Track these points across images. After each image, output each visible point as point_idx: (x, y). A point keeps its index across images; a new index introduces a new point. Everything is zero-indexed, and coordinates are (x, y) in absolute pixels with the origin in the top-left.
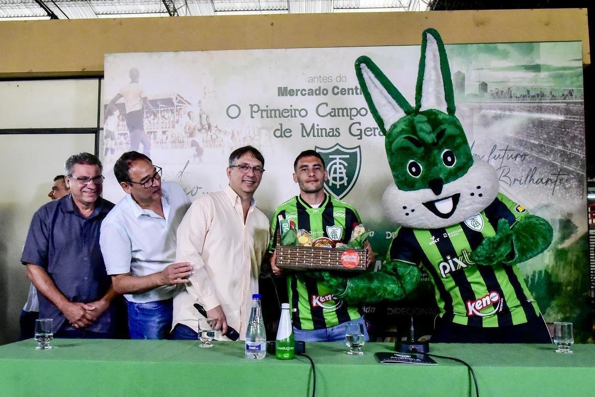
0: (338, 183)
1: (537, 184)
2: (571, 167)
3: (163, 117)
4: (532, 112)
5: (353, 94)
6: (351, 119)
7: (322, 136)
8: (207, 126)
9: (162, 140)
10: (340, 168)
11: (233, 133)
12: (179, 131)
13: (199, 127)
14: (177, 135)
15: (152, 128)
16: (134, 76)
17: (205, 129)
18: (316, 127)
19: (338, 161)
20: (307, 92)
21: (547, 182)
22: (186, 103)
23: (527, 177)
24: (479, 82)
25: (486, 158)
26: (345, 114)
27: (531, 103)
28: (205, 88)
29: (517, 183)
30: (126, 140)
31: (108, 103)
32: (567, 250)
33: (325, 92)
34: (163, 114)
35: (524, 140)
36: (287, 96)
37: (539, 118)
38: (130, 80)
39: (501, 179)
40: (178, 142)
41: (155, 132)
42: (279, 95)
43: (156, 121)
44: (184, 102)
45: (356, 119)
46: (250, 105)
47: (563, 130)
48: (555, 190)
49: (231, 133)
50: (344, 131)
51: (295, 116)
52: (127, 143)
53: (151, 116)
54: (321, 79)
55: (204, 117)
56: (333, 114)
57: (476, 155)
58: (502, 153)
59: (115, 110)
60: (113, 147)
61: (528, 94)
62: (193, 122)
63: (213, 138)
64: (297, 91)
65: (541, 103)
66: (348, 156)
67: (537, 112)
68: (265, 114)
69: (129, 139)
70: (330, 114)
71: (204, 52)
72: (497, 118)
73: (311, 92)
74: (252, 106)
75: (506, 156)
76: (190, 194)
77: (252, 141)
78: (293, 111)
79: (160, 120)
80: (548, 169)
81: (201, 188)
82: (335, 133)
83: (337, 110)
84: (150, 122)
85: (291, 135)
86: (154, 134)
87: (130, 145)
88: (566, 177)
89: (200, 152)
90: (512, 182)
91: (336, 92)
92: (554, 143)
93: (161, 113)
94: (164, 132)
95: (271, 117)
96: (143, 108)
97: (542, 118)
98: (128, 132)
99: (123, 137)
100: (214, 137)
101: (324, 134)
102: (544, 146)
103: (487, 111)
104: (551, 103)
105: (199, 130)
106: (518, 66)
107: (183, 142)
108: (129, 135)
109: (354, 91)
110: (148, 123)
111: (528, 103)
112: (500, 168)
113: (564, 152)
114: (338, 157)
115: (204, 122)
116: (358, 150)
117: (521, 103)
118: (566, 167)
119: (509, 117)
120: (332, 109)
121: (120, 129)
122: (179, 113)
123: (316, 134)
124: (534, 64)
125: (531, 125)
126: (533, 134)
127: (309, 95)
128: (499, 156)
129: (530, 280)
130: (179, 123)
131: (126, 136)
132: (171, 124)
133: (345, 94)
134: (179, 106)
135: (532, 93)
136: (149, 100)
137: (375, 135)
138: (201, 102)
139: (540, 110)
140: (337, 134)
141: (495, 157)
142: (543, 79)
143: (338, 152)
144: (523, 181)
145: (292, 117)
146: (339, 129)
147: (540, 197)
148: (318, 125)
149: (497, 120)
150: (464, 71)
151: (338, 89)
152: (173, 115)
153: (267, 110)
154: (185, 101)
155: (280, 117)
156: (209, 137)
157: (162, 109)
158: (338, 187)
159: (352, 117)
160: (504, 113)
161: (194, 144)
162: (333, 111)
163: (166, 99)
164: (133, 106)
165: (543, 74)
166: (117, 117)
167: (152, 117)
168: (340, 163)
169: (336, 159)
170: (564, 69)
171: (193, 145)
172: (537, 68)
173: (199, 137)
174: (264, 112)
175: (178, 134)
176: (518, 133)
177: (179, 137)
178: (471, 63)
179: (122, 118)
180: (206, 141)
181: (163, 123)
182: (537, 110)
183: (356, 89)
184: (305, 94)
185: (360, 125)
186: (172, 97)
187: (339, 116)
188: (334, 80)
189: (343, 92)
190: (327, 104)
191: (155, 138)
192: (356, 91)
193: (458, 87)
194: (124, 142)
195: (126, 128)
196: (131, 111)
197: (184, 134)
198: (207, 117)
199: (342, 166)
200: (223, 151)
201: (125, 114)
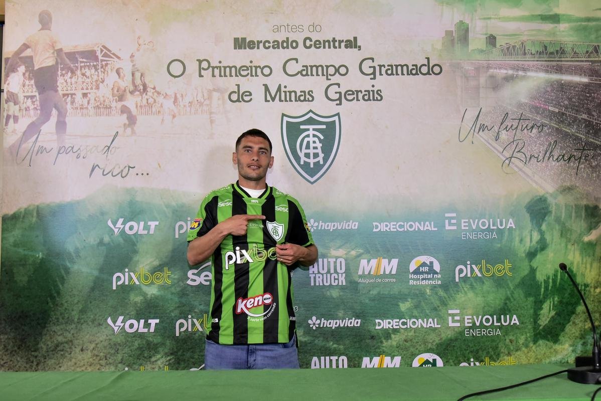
0: (312, 161)
1: (558, 162)
2: (598, 141)
3: (83, 75)
4: (551, 72)
5: (329, 47)
6: (328, 79)
7: (291, 101)
8: (141, 87)
9: (82, 105)
10: (314, 142)
12: (105, 92)
13: (132, 88)
14: (102, 99)
15: (69, 88)
16: (45, 21)
17: (139, 91)
18: (283, 89)
19: (311, 132)
20: (271, 45)
21: (569, 159)
22: (114, 57)
23: (546, 153)
24: (486, 34)
25: (496, 128)
26: (320, 73)
27: (548, 61)
28: (139, 38)
29: (534, 160)
30: (34, 105)
31: (10, 56)
32: (594, 243)
33: (294, 45)
34: (83, 71)
35: (541, 107)
36: (245, 48)
37: (560, 79)
38: (40, 26)
39: (514, 155)
40: (103, 108)
41: (72, 95)
42: (235, 48)
43: (74, 80)
44: (111, 55)
45: (334, 79)
46: (197, 60)
47: (588, 95)
48: (579, 169)
49: (173, 96)
50: (319, 94)
51: (257, 75)
52: (35, 109)
53: (67, 73)
54: (290, 27)
55: (138, 75)
56: (304, 73)
57: (484, 125)
58: (515, 124)
59: (20, 65)
60: (16, 115)
61: (546, 49)
62: (124, 81)
63: (149, 102)
64: (259, 42)
65: (561, 61)
66: (324, 127)
67: (556, 73)
68: (217, 72)
69: (38, 103)
70: (300, 72)
72: (508, 79)
73: (277, 45)
74: (200, 62)
75: (520, 127)
76: (120, 174)
77: (200, 106)
78: (254, 68)
79: (80, 79)
80: (571, 143)
81: (134, 167)
82: (308, 96)
83: (309, 68)
84: (66, 81)
85: (251, 99)
86: (71, 97)
87: (39, 112)
88: (592, 153)
89: (132, 120)
90: (528, 159)
91: (308, 45)
92: (577, 111)
93: (81, 70)
94: (85, 95)
95: (225, 76)
96: (57, 63)
97: (562, 80)
98: (37, 94)
99: (29, 100)
100: (151, 101)
101: (293, 98)
102: (566, 114)
103: (495, 70)
104: (572, 61)
105: (132, 93)
106: (533, 16)
107: (110, 107)
108: (38, 99)
109: (332, 43)
110: (63, 83)
111: (546, 61)
112: (513, 142)
113: (589, 121)
114: (311, 127)
115: (138, 82)
116: (336, 118)
117: (537, 61)
118: (592, 140)
119: (524, 77)
120: (303, 66)
121: (26, 90)
122: (104, 70)
123: (283, 98)
124: (551, 13)
125: (549, 89)
126: (552, 100)
127: (274, 48)
128: (512, 126)
129: (551, 281)
130: (105, 83)
131: (34, 100)
132: (94, 83)
133: (320, 47)
134: (105, 61)
135: (550, 49)
136: (65, 53)
137: (358, 100)
138: (134, 56)
139: (559, 70)
140: (311, 99)
141: (506, 128)
142: (563, 32)
143: (311, 121)
144: (541, 158)
145: (252, 76)
146: (312, 91)
147: (561, 177)
148: (285, 87)
149: (508, 81)
150: (467, 21)
151: (311, 40)
152: (97, 73)
153: (220, 67)
154: (114, 54)
155: (236, 76)
156: (145, 101)
157: (83, 64)
158: (312, 166)
159: (329, 77)
160: (516, 73)
161: (125, 110)
162: (305, 68)
163: (88, 51)
164: (44, 60)
165: (563, 26)
166: (22, 74)
167: (69, 74)
168: (314, 136)
169: (308, 130)
170: (588, 20)
171: (122, 112)
172: (555, 19)
173: (131, 102)
174: (215, 69)
175: (103, 97)
176: (533, 98)
177: (104, 101)
178: (476, 11)
179: (29, 75)
180: (141, 106)
181: (83, 82)
182: (557, 70)
183: (334, 40)
184: (269, 47)
185: (339, 87)
186: (96, 49)
187: (312, 75)
188: (306, 30)
189: (318, 44)
190: (297, 60)
191: (73, 102)
192: (333, 43)
193: (460, 40)
194: (32, 107)
195: (35, 89)
196: (40, 66)
197: (111, 97)
198: (142, 75)
199: (316, 139)
200: (163, 120)
201: (33, 70)
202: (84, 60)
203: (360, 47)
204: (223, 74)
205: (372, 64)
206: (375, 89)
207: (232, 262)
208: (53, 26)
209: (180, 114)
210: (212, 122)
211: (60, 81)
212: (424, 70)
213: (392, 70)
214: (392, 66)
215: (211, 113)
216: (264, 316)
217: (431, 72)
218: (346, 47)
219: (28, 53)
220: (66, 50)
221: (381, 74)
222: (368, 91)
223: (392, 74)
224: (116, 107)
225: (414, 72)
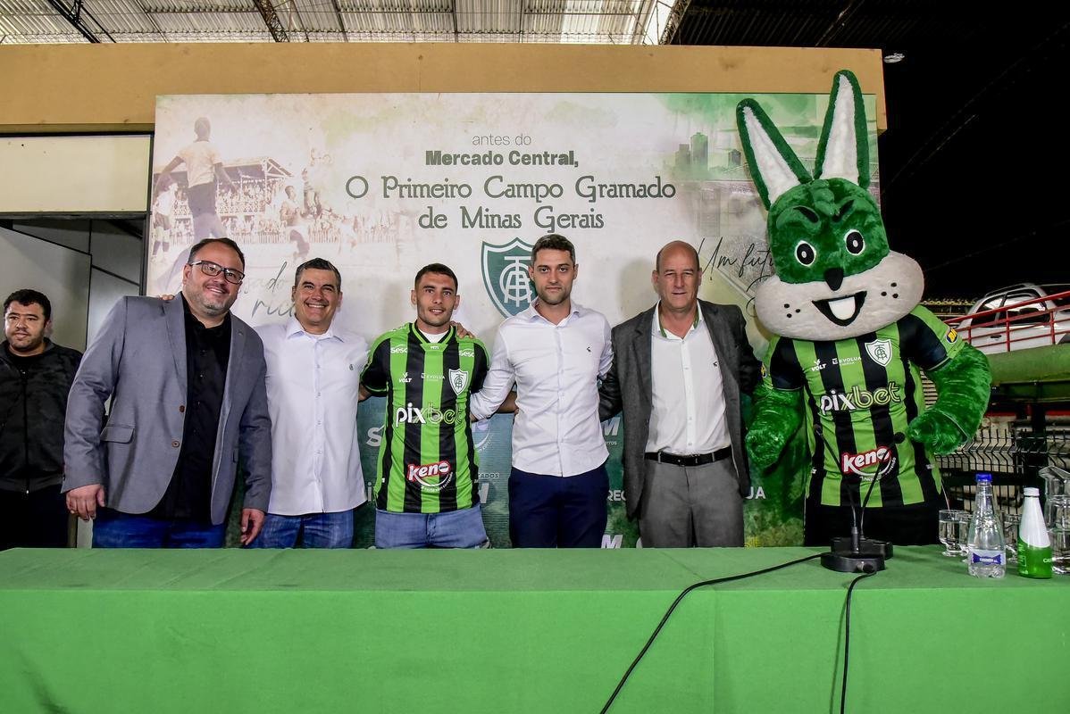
0: (518, 299)
3: (246, 194)
5: (540, 163)
6: (538, 201)
7: (493, 227)
8: (315, 209)
9: (245, 230)
10: (521, 277)
11: (356, 220)
12: (272, 215)
13: (303, 210)
14: (268, 223)
15: (229, 210)
16: (202, 131)
17: (312, 214)
18: (484, 213)
19: (517, 265)
20: (471, 159)
22: (283, 173)
24: (729, 149)
25: (740, 262)
26: (529, 193)
28: (313, 151)
31: (160, 172)
33: (498, 159)
34: (246, 190)
36: (439, 164)
38: (196, 137)
40: (269, 234)
41: (232, 217)
42: (427, 164)
43: (235, 200)
44: (280, 171)
45: (545, 202)
46: (382, 177)
49: (353, 220)
50: (527, 219)
51: (453, 196)
52: (189, 234)
53: (227, 192)
54: (493, 139)
55: (311, 195)
56: (510, 193)
57: (725, 258)
59: (171, 183)
60: (166, 241)
62: (294, 202)
63: (324, 227)
64: (456, 157)
68: (405, 191)
69: (192, 227)
70: (505, 193)
71: (313, 95)
72: (755, 203)
73: (477, 160)
74: (385, 179)
77: (385, 232)
78: (449, 188)
79: (242, 199)
82: (513, 221)
83: (516, 188)
84: (226, 202)
85: (446, 225)
86: (232, 220)
87: (193, 237)
89: (303, 249)
91: (514, 160)
93: (244, 188)
94: (248, 218)
95: (415, 196)
96: (215, 180)
98: (192, 218)
99: (182, 224)
100: (326, 225)
101: (496, 224)
103: (740, 193)
105: (303, 216)
107: (278, 233)
108: (192, 222)
109: (543, 158)
110: (222, 203)
112: (760, 278)
114: (517, 259)
115: (311, 203)
120: (509, 186)
122: (271, 188)
123: (484, 224)
124: (808, 125)
127: (474, 163)
128: (758, 260)
130: (272, 204)
132: (259, 205)
133: (529, 163)
134: (272, 177)
136: (226, 169)
137: (574, 226)
138: (307, 172)
140: (517, 225)
141: (752, 261)
143: (517, 252)
145: (447, 196)
146: (519, 216)
148: (487, 210)
149: (755, 206)
150: (706, 133)
151: (518, 155)
152: (262, 192)
153: (409, 186)
154: (283, 170)
155: (428, 196)
156: (319, 226)
157: (246, 182)
158: (518, 305)
159: (540, 199)
161: (295, 236)
162: (511, 188)
163: (252, 166)
164: (200, 176)
166: (174, 193)
167: (230, 193)
168: (521, 269)
169: (514, 261)
171: (292, 238)
172: (811, 132)
173: (302, 227)
174: (404, 188)
175: (269, 220)
177: (271, 225)
178: (717, 121)
180: (314, 232)
181: (246, 203)
183: (546, 155)
184: (468, 162)
185: (551, 211)
186: (261, 163)
187: (519, 196)
188: (512, 142)
189: (526, 160)
190: (501, 178)
191: (233, 227)
192: (545, 158)
193: (697, 157)
194: (185, 232)
195: (189, 211)
196: (197, 184)
197: (279, 221)
198: (316, 195)
199: (523, 273)
200: (340, 249)
201: (186, 188)
202: (248, 177)
203: (577, 163)
204: (412, 194)
205: (591, 184)
206: (595, 214)
207: (402, 420)
208: (212, 135)
209: (361, 242)
210: (399, 251)
211: (219, 201)
212: (654, 191)
213: (616, 191)
214: (614, 186)
215: (398, 241)
216: (440, 486)
217: (662, 194)
218: (561, 163)
219: (181, 168)
220: (227, 164)
221: (602, 196)
222: (587, 216)
223: (615, 196)
224: (284, 233)
225: (641, 193)
